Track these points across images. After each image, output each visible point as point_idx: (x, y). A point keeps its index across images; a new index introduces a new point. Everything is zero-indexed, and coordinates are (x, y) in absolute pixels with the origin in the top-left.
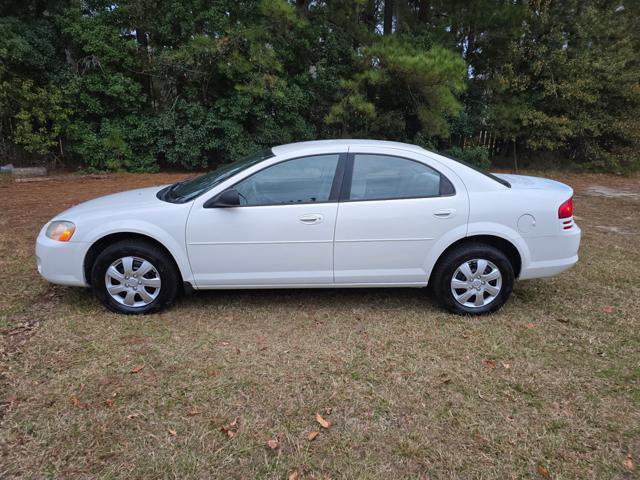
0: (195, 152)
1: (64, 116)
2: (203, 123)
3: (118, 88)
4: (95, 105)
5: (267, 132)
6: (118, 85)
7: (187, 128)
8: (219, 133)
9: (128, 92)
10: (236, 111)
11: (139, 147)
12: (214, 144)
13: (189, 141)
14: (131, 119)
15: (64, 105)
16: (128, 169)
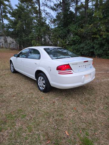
2: (90, 45)
6: (75, 38)
12: (92, 50)
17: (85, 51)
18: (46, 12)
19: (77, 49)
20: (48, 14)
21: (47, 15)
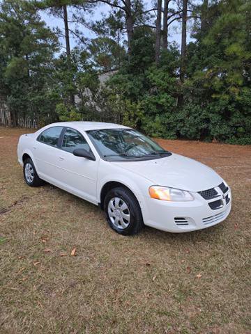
0: (193, 130)
1: (141, 114)
2: (200, 115)
3: (164, 100)
4: (154, 109)
5: (234, 120)
6: (164, 99)
7: (191, 118)
8: (207, 120)
9: (168, 102)
10: (217, 109)
11: (169, 127)
12: (204, 126)
13: (191, 125)
14: (167, 114)
15: (141, 109)
16: (163, 137)
17: (187, 129)
18: (81, 36)
19: (168, 124)
20: (86, 42)
21: (82, 44)
